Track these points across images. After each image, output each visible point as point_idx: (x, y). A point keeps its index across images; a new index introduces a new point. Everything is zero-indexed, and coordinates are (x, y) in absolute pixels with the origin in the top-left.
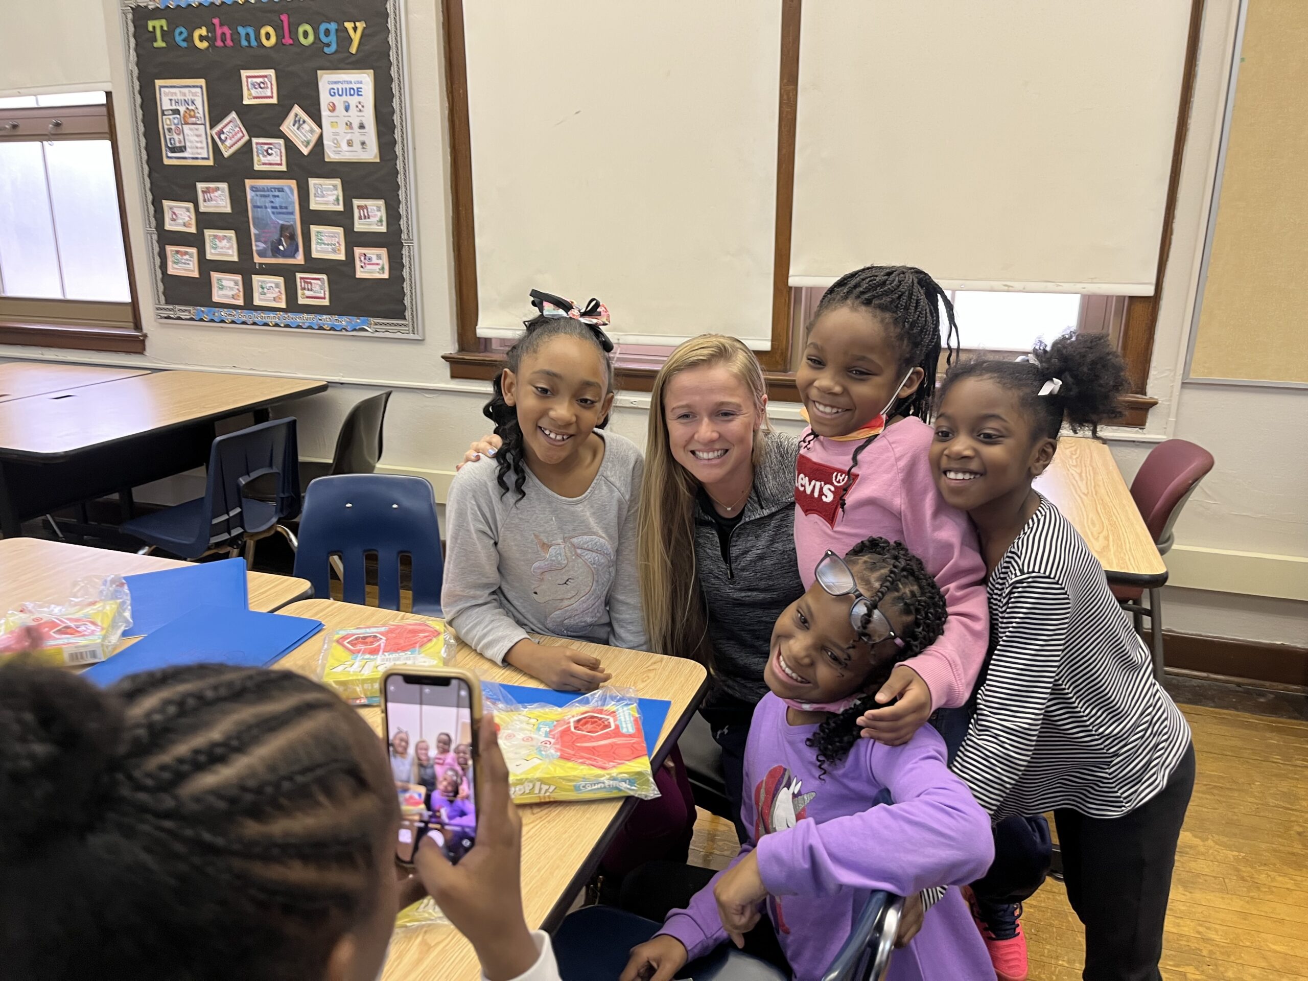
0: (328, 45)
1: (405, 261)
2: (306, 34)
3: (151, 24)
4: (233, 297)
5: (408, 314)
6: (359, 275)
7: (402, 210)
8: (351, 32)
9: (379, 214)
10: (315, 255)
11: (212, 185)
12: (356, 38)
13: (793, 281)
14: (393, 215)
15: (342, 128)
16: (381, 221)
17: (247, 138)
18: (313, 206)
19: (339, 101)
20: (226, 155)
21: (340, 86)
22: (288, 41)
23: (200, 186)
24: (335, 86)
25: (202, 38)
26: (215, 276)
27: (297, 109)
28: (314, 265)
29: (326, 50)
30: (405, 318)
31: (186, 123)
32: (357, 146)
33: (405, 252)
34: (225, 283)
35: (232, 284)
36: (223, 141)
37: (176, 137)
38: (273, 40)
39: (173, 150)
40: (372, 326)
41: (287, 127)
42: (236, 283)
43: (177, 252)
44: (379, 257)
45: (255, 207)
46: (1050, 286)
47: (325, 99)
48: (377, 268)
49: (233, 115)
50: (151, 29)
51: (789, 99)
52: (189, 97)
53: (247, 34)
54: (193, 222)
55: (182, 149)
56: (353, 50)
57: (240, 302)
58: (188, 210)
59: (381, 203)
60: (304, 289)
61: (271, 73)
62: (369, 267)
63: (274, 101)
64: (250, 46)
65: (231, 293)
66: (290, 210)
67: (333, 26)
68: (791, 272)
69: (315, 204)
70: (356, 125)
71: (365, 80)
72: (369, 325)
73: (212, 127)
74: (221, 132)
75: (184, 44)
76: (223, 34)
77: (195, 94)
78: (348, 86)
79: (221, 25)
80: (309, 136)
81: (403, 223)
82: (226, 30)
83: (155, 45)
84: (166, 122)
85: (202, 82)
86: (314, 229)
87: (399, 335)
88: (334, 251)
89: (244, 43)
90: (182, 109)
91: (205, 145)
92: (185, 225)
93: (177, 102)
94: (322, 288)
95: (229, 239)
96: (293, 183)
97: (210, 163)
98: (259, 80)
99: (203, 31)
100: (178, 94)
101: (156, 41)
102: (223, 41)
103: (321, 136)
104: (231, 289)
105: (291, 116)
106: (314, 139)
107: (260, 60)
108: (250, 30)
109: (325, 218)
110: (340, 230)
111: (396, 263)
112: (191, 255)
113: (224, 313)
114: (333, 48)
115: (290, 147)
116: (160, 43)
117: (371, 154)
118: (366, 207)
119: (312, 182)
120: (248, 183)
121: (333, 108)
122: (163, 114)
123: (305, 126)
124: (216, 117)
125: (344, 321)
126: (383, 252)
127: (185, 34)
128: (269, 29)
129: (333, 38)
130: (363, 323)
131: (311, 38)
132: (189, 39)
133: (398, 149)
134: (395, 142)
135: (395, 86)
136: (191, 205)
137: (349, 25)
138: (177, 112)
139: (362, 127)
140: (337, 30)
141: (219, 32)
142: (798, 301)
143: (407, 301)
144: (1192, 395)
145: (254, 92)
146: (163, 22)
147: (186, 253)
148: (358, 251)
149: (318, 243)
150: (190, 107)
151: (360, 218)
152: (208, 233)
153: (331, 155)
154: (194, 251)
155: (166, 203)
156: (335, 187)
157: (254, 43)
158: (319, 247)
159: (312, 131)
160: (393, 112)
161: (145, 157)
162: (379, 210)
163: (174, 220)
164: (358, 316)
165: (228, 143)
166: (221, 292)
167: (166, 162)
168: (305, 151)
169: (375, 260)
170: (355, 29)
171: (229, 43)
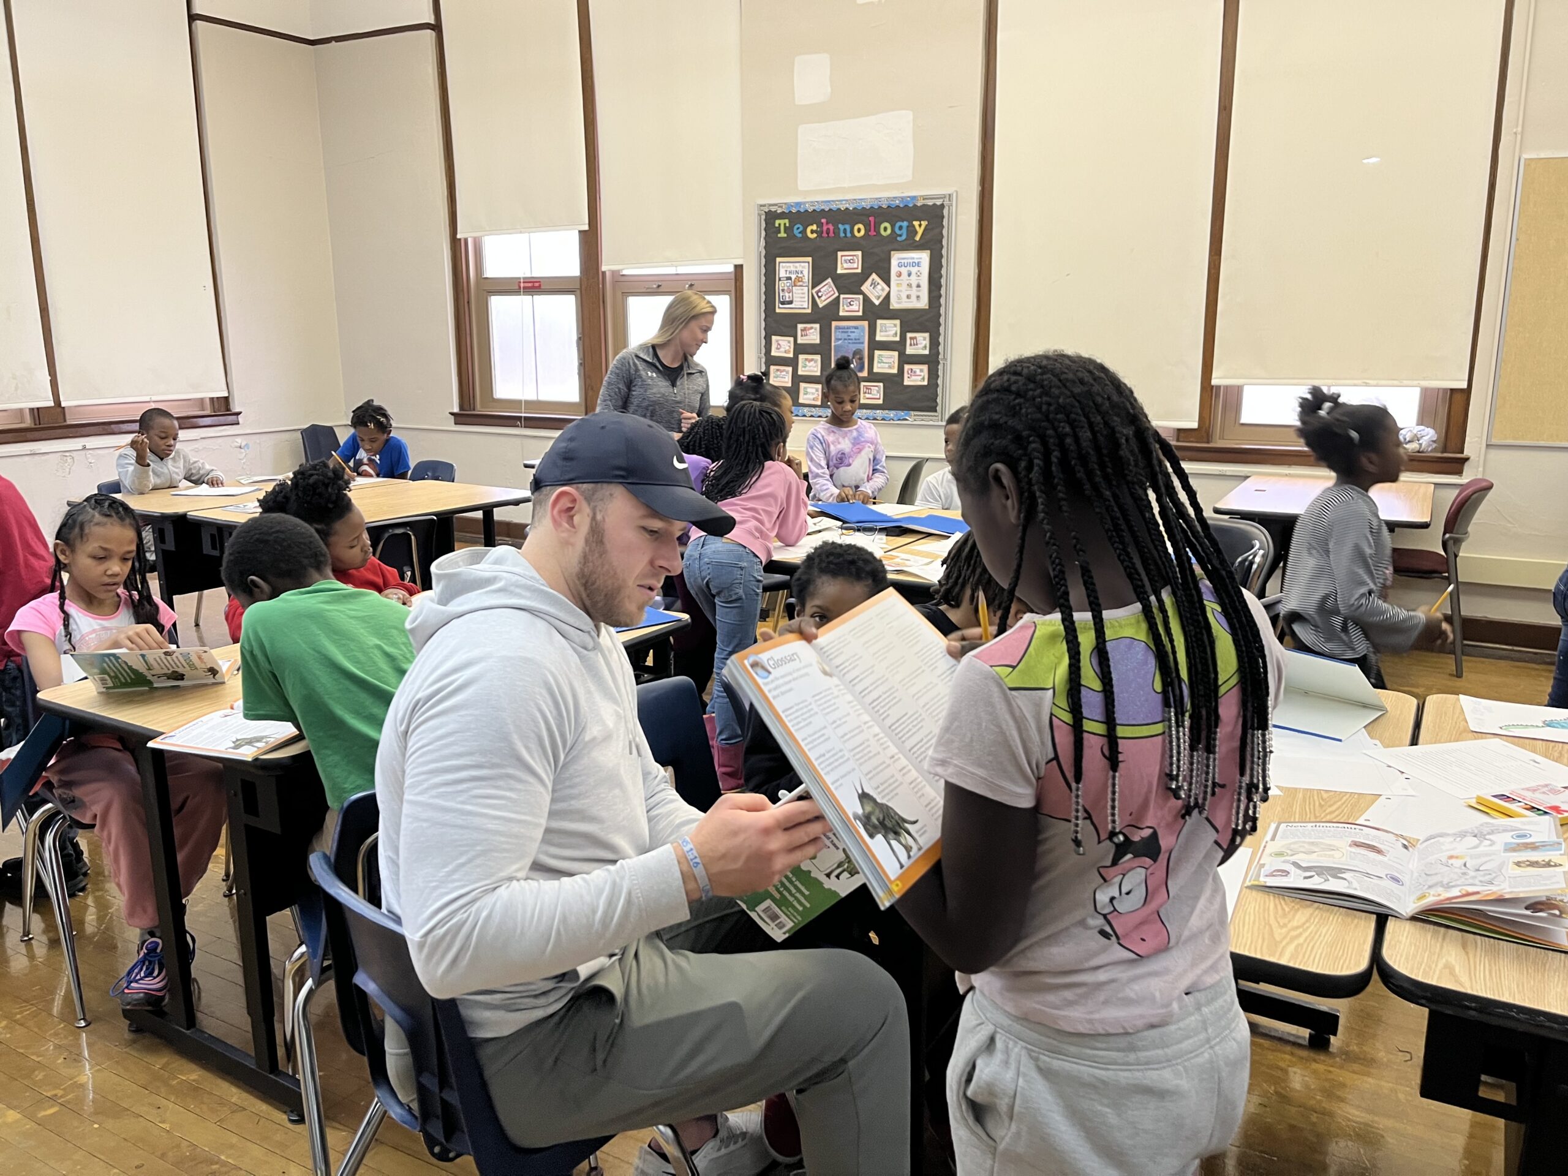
0: (900, 236)
1: (940, 373)
2: (885, 229)
3: (777, 222)
4: (814, 399)
5: (939, 408)
6: (906, 382)
7: (941, 339)
8: (917, 227)
9: (924, 342)
10: (875, 370)
11: (808, 326)
12: (920, 231)
13: (1214, 382)
14: (934, 343)
15: (904, 287)
16: (925, 347)
17: (837, 294)
18: (878, 338)
19: (904, 271)
20: (821, 306)
21: (906, 261)
22: (872, 233)
23: (800, 326)
24: (903, 261)
25: (812, 232)
26: (802, 385)
27: (874, 276)
28: (873, 377)
29: (899, 239)
30: (936, 411)
31: (795, 286)
32: (914, 298)
33: (940, 367)
34: (809, 390)
35: (814, 391)
36: (819, 297)
37: (787, 294)
38: (862, 232)
39: (783, 303)
40: (913, 417)
41: (866, 287)
42: (817, 390)
43: (778, 370)
44: (921, 371)
45: (837, 339)
46: (1395, 382)
47: (894, 268)
48: (919, 378)
49: (829, 280)
50: (777, 225)
51: (1215, 265)
52: (800, 269)
53: (845, 230)
54: (792, 350)
55: (791, 302)
56: (918, 238)
57: (819, 403)
58: (789, 342)
59: (927, 335)
60: (865, 393)
61: (859, 253)
62: (913, 378)
63: (859, 271)
64: (846, 236)
65: (812, 397)
66: (861, 341)
67: (905, 224)
68: (1214, 375)
69: (879, 337)
70: (914, 285)
71: (924, 257)
72: (910, 416)
73: (813, 287)
74: (819, 291)
75: (800, 235)
76: (828, 229)
77: (804, 267)
78: (911, 261)
79: (827, 223)
80: (880, 293)
81: (941, 349)
82: (831, 227)
83: (779, 235)
84: (781, 285)
85: (810, 259)
86: (877, 353)
87: (931, 423)
88: (890, 367)
89: (842, 235)
90: (793, 277)
91: (806, 299)
92: (785, 352)
93: (790, 272)
94: (878, 392)
95: (816, 361)
96: (866, 323)
97: (809, 311)
98: (849, 258)
99: (814, 227)
100: (792, 268)
101: (780, 232)
102: (828, 233)
103: (889, 293)
104: (813, 394)
105: (869, 281)
106: (884, 294)
107: (851, 245)
108: (848, 227)
109: (886, 346)
110: (896, 354)
111: (933, 375)
112: (787, 372)
113: (806, 410)
114: (904, 237)
115: (867, 300)
116: (782, 235)
117: (923, 303)
118: (915, 338)
119: (879, 322)
120: (834, 324)
121: (899, 275)
122: (780, 280)
123: (879, 287)
124: (816, 281)
125: (892, 414)
126: (925, 367)
127: (801, 229)
128: (861, 226)
129: (904, 231)
130: (906, 415)
131: (889, 231)
132: (804, 232)
133: (942, 301)
134: (940, 296)
135: (944, 261)
136: (792, 339)
137: (916, 223)
138: (789, 278)
139: (918, 286)
140: (908, 227)
141: (825, 228)
142: (1217, 395)
143: (939, 400)
144: (1494, 454)
145: (845, 265)
146: (787, 221)
147: (784, 371)
148: (907, 367)
149: (879, 362)
150: (800, 275)
151: (911, 345)
152: (801, 357)
153: (895, 304)
154: (790, 369)
155: (774, 338)
156: (895, 325)
157: (849, 235)
158: (879, 365)
159: (883, 290)
160: (941, 277)
161: (763, 307)
162: (925, 339)
163: (778, 349)
164: (902, 410)
165: (823, 298)
166: (805, 396)
167: (778, 311)
168: (877, 302)
169: (918, 372)
170: (920, 225)
171: (831, 234)
